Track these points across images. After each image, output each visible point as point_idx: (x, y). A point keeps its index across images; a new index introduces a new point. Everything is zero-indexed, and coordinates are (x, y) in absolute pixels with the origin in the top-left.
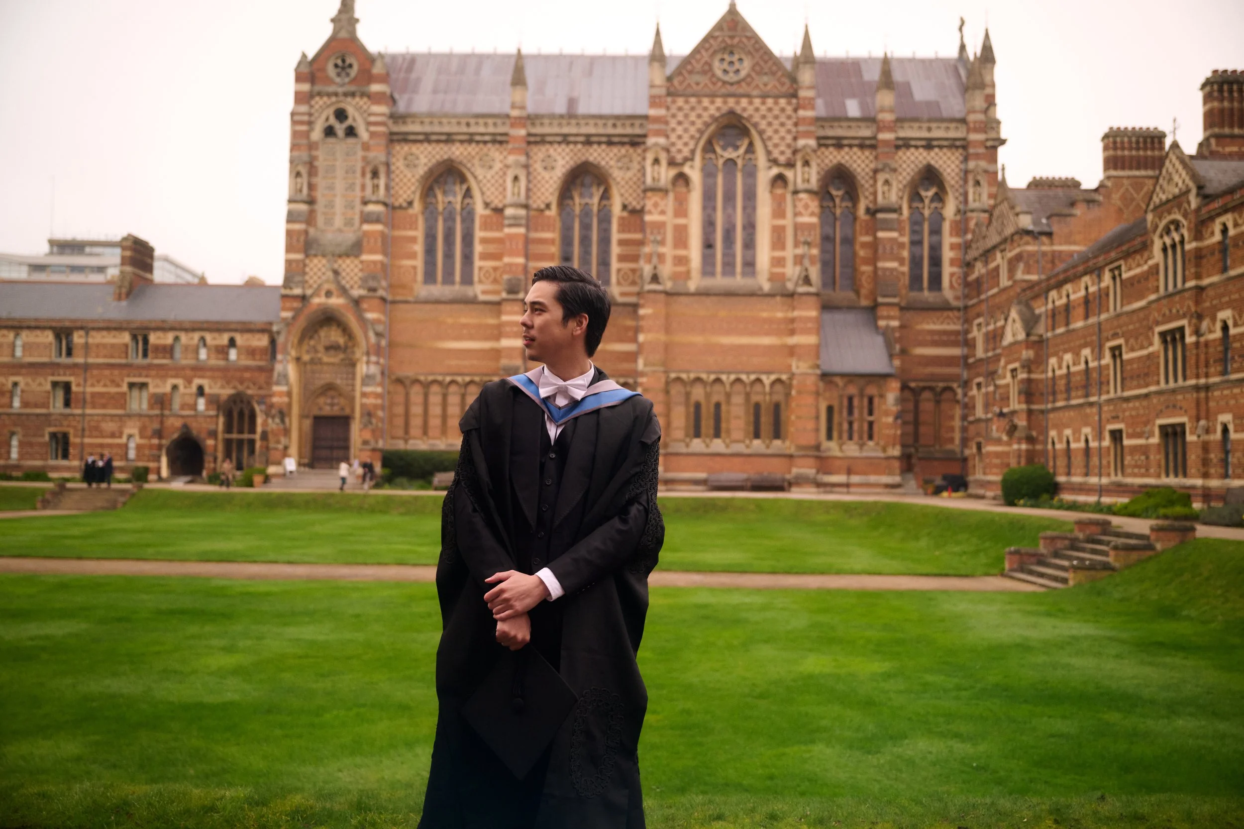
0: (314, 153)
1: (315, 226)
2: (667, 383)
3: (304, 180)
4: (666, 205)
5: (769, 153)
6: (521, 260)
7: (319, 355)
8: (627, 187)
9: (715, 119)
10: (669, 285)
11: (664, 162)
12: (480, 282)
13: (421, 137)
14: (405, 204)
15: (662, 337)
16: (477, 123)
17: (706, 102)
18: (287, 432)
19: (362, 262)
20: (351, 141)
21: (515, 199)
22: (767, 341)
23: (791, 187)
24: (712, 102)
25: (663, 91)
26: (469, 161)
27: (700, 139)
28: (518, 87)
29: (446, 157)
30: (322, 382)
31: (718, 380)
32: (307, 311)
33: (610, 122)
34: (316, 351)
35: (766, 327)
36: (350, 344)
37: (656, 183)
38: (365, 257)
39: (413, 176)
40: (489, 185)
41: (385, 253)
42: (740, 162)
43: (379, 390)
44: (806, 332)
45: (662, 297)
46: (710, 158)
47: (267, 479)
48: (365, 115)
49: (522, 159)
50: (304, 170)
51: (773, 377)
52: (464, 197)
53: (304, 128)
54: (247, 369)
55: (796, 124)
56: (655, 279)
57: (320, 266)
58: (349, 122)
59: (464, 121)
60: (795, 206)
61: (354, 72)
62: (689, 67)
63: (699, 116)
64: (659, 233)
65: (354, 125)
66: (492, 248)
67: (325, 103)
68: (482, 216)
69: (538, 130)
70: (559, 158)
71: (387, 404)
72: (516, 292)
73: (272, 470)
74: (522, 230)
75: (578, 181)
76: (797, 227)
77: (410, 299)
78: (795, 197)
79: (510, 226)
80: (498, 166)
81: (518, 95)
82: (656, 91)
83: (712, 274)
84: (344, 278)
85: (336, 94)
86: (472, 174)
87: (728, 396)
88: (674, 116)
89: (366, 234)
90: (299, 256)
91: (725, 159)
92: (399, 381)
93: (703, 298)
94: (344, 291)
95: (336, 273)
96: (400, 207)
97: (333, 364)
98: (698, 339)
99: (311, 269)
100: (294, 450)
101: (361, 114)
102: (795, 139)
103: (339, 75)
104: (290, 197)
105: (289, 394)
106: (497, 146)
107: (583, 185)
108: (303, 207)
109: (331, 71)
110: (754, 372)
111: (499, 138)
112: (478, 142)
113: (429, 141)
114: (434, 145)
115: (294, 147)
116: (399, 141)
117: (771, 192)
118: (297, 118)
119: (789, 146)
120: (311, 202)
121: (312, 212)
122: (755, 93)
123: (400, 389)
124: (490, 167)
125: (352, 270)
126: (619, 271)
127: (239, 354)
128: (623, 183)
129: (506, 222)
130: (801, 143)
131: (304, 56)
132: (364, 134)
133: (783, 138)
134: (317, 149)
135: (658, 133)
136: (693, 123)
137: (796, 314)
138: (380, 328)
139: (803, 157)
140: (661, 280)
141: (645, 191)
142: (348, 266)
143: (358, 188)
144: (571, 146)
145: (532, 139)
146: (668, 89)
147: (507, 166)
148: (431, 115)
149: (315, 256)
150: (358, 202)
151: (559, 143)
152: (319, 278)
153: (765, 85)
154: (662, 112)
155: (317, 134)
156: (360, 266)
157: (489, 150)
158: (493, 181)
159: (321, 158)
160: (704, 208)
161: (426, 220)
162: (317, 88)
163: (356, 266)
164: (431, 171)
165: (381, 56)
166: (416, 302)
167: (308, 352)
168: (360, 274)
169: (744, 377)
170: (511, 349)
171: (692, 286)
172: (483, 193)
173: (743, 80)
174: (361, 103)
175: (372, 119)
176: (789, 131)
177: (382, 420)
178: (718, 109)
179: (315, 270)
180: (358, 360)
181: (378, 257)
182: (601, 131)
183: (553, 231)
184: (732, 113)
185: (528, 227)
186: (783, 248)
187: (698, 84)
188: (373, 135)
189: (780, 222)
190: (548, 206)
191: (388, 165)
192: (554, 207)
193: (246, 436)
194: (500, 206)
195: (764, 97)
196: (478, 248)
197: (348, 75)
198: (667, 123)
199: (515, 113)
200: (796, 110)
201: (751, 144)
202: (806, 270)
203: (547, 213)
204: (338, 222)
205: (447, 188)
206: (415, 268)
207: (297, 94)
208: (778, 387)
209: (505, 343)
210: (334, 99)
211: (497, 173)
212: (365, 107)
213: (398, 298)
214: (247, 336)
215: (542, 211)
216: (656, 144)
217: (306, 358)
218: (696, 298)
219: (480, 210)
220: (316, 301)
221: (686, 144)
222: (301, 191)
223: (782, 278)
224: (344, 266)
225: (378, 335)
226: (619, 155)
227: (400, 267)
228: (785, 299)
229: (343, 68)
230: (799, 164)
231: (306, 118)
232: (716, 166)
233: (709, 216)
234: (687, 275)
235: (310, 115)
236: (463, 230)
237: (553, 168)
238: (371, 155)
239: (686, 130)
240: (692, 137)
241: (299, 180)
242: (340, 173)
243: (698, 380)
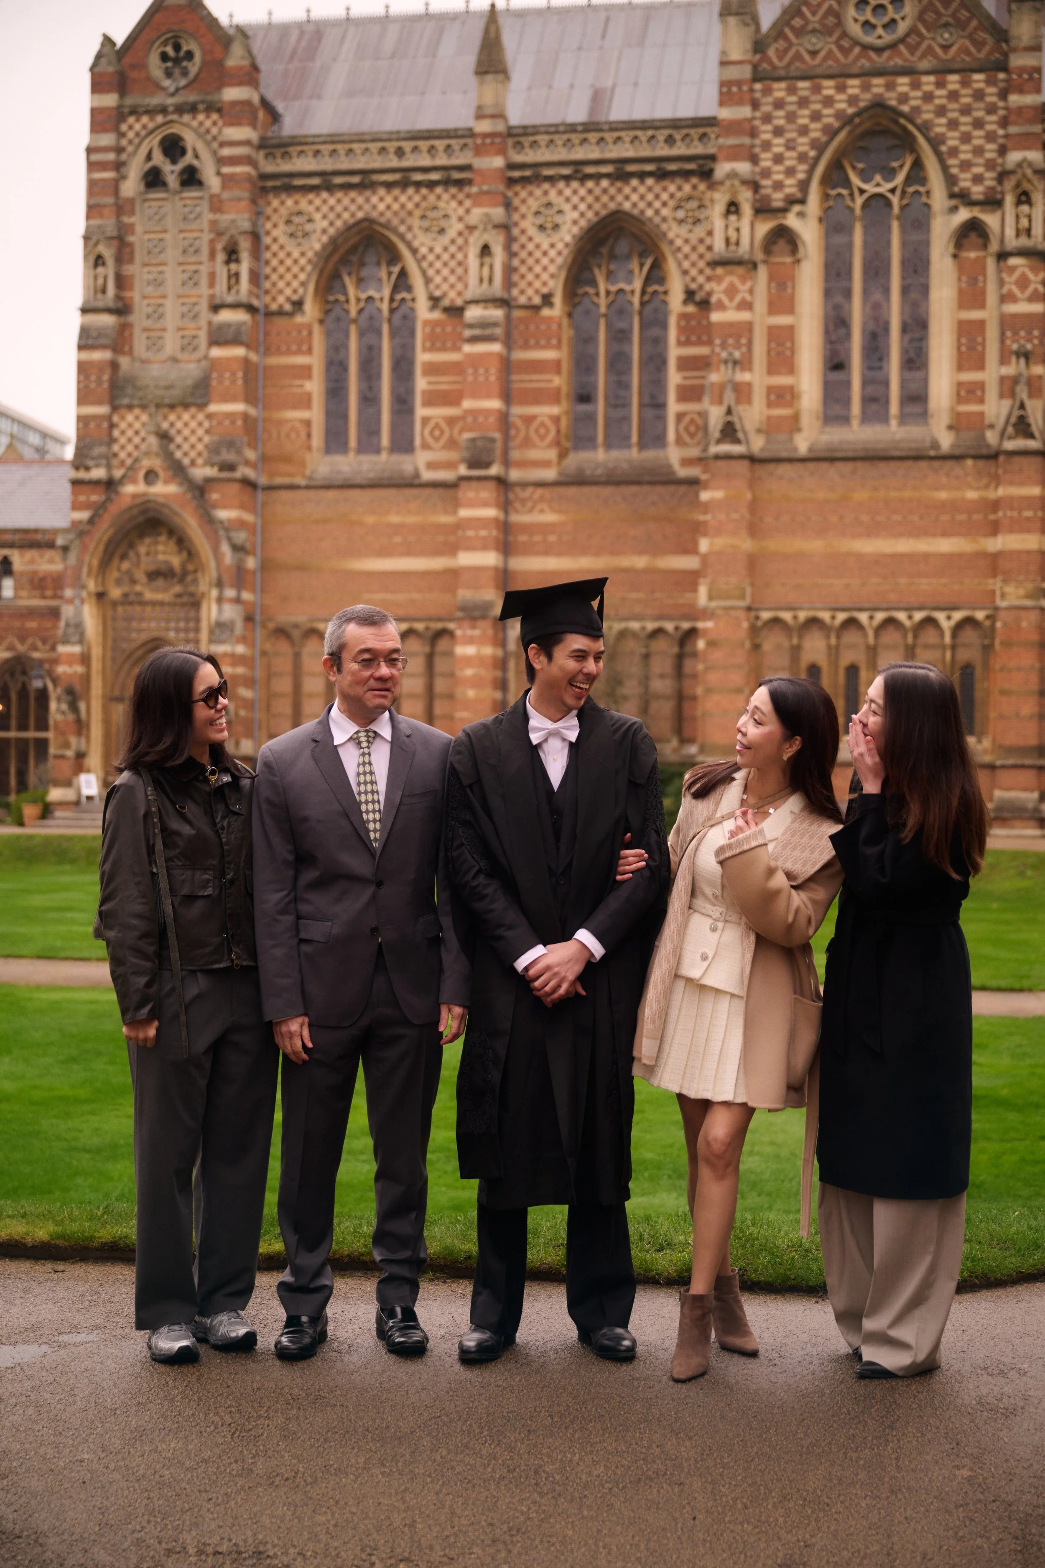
0: (126, 220)
1: (130, 352)
2: (755, 630)
3: (109, 270)
4: (751, 291)
5: (950, 180)
6: (495, 404)
7: (138, 588)
8: (694, 257)
9: (846, 121)
10: (757, 444)
11: (747, 210)
12: (425, 446)
13: (315, 181)
14: (288, 307)
15: (747, 545)
16: (415, 149)
17: (828, 88)
18: (81, 727)
19: (209, 417)
20: (192, 193)
21: (484, 290)
22: (945, 545)
23: (994, 247)
24: (841, 88)
25: (746, 72)
26: (403, 222)
27: (817, 160)
28: (489, 78)
29: (360, 215)
30: (144, 637)
31: (851, 623)
32: (114, 509)
33: (662, 135)
34: (133, 582)
35: (945, 518)
36: (190, 567)
37: (732, 248)
38: (213, 408)
39: (303, 254)
40: (438, 265)
41: (250, 398)
42: (895, 200)
43: (240, 649)
44: (1019, 526)
45: (743, 467)
46: (839, 195)
47: (46, 811)
48: (215, 145)
49: (498, 213)
50: (108, 253)
51: (958, 616)
52: (395, 289)
53: (109, 175)
54: (31, 613)
55: (1004, 123)
56: (729, 432)
57: (137, 425)
58: (188, 159)
59: (392, 146)
60: (1001, 283)
61: (193, 68)
62: (797, 22)
63: (816, 117)
64: (738, 346)
65: (195, 163)
66: (445, 383)
67: (144, 127)
68: (426, 323)
69: (529, 156)
70: (567, 207)
71: (259, 673)
72: (487, 465)
73: (55, 794)
74: (496, 348)
75: (604, 250)
76: (1008, 323)
77: (300, 481)
78: (1002, 264)
79: (474, 340)
80: (455, 227)
81: (489, 92)
82: (734, 73)
83: (845, 420)
84: (179, 447)
85: (164, 110)
86: (409, 245)
87: (873, 652)
88: (767, 119)
89: (215, 364)
90: (102, 410)
91: (865, 196)
92: (282, 632)
93: (825, 465)
94: (178, 470)
95: (165, 437)
96: (281, 313)
97: (162, 604)
98: (815, 545)
99: (123, 433)
100: (95, 759)
101: (208, 144)
102: (1003, 151)
103: (169, 74)
104: (85, 303)
105: (85, 659)
106: (453, 190)
107: (612, 257)
108: (108, 320)
109: (155, 67)
110: (920, 609)
111: (456, 175)
112: (418, 185)
113: (330, 188)
114: (339, 194)
115: (92, 210)
116: (277, 190)
117: (955, 256)
118: (95, 157)
119: (990, 165)
120: (122, 309)
121: (124, 329)
122: (924, 65)
123: (284, 646)
124: (442, 231)
125: (193, 432)
126: (680, 417)
127: (17, 588)
128: (686, 249)
129: (468, 333)
130: (1014, 157)
131: (107, 41)
132: (213, 182)
133: (978, 151)
134: (132, 213)
135: (735, 154)
136: (804, 131)
137: (1001, 492)
138: (240, 537)
139: (1018, 185)
140: (740, 435)
141: (714, 264)
142: (186, 425)
143: (204, 281)
144: (590, 184)
145: (516, 174)
146: (755, 67)
147: (471, 228)
148: (334, 139)
149: (130, 407)
150: (204, 306)
151: (567, 178)
152: (137, 447)
153: (946, 48)
154: (745, 112)
155: (131, 186)
156: (206, 424)
157: (439, 197)
158: (446, 257)
159: (139, 229)
160: (828, 293)
161: (328, 334)
162: (129, 101)
163: (200, 424)
164: (334, 244)
165: (242, 32)
166: (308, 487)
167: (118, 582)
168: (207, 439)
169: (901, 616)
170: (477, 570)
171: (802, 445)
172: (428, 280)
173: (902, 40)
174: (208, 123)
175: (226, 152)
176: (990, 137)
177: (249, 705)
178: (852, 100)
179: (130, 433)
180: (203, 595)
181: (239, 407)
182: (646, 152)
183: (558, 347)
184: (879, 105)
185: (508, 342)
186: (980, 365)
187: (814, 53)
188: (228, 181)
189: (975, 315)
190: (547, 299)
191: (255, 236)
192: (558, 300)
193: (31, 734)
194: (459, 302)
195: (941, 72)
196: (421, 384)
197: (185, 73)
198: (753, 133)
199: (484, 127)
200: (1003, 95)
201: (918, 164)
202: (1022, 406)
203: (546, 312)
204: (171, 344)
205: (365, 272)
206: (308, 423)
207: (95, 112)
208: (969, 635)
209: (466, 559)
210: (160, 119)
211: (453, 241)
212: (214, 131)
213: (278, 480)
214: (30, 554)
215: (536, 308)
216: (733, 175)
217: (115, 593)
218: (811, 466)
219: (423, 312)
220: (129, 489)
221: (790, 172)
222: (104, 291)
223: (978, 423)
224: (179, 425)
225: (237, 548)
226: (679, 195)
227: (281, 423)
228: (981, 463)
229: (177, 61)
230: (1009, 200)
231: (111, 156)
232: (851, 210)
233: (837, 307)
234: (794, 424)
235: (119, 150)
236: (393, 349)
237: (556, 227)
238: (225, 218)
239: (790, 146)
240: (802, 157)
241: (100, 270)
242: (172, 255)
243: (813, 622)
